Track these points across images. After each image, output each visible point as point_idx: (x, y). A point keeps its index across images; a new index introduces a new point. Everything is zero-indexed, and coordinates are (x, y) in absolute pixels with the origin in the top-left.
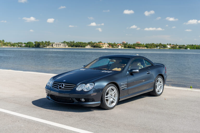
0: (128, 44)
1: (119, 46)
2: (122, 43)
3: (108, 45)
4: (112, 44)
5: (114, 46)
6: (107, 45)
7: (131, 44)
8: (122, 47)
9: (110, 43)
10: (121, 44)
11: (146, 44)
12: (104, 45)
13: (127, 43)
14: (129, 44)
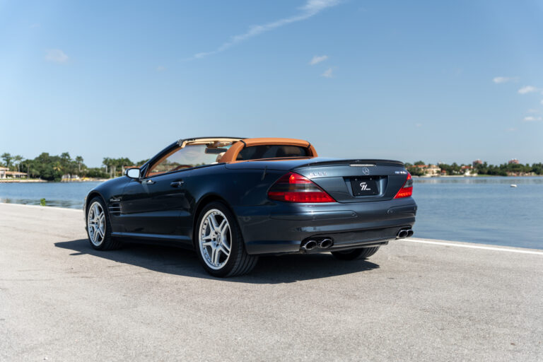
0: (488, 166)
1: (464, 171)
2: (472, 163)
3: (439, 169)
4: (448, 166)
5: (454, 172)
6: (435, 170)
7: (494, 166)
8: (472, 173)
9: (444, 163)
10: (470, 165)
11: (534, 165)
12: (428, 170)
13: (485, 164)
14: (491, 166)
